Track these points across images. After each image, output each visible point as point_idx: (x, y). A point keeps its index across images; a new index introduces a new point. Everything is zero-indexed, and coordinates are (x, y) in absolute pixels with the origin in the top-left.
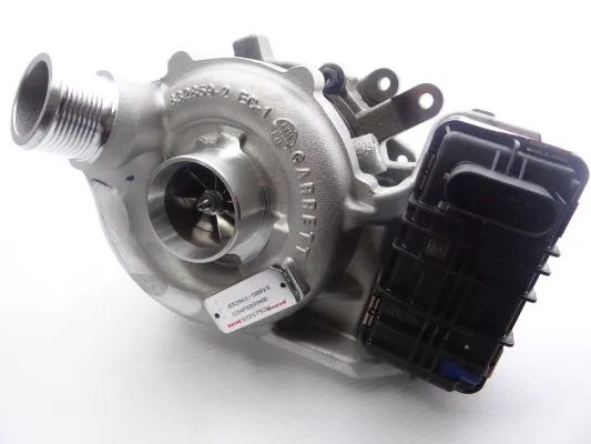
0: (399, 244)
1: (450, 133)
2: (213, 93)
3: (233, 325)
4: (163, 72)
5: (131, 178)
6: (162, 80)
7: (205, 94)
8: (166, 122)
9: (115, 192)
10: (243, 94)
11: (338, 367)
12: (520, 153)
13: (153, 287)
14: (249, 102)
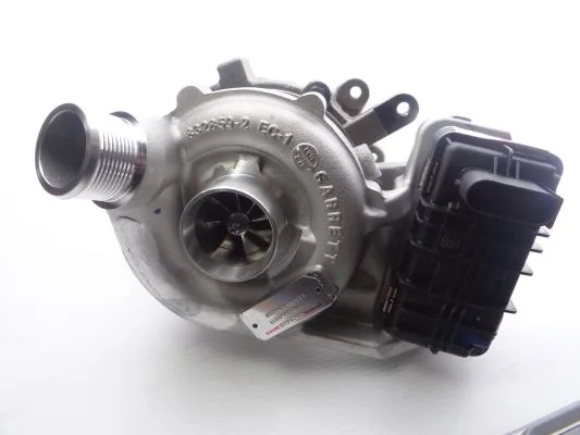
0: (415, 240)
1: (454, 145)
2: (233, 125)
3: (271, 332)
4: (173, 106)
5: (158, 211)
6: (173, 114)
7: (225, 126)
8: (184, 153)
9: (142, 226)
10: (263, 124)
11: (366, 353)
12: (514, 158)
13: (187, 310)
14: (271, 130)
